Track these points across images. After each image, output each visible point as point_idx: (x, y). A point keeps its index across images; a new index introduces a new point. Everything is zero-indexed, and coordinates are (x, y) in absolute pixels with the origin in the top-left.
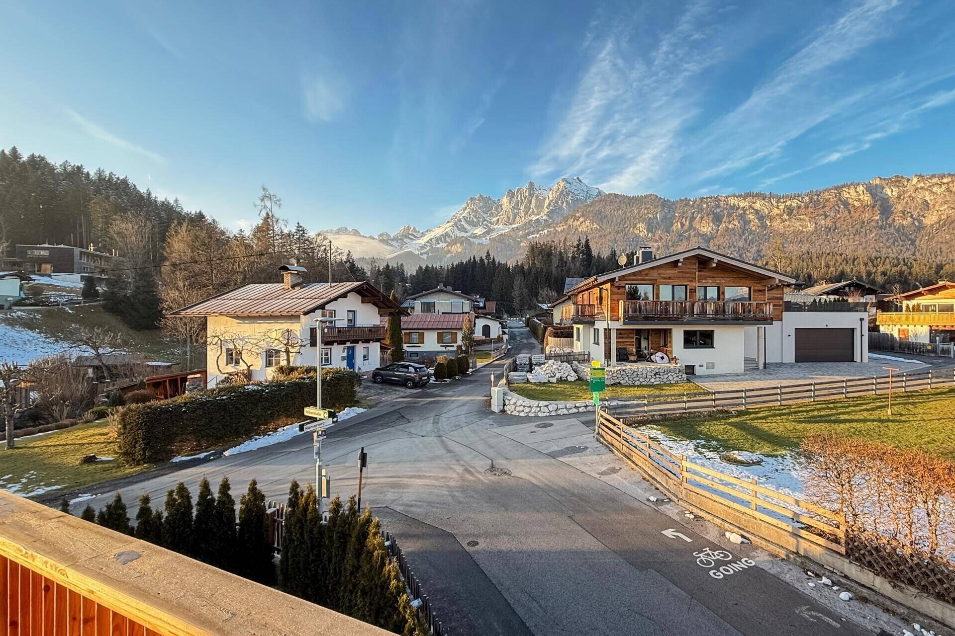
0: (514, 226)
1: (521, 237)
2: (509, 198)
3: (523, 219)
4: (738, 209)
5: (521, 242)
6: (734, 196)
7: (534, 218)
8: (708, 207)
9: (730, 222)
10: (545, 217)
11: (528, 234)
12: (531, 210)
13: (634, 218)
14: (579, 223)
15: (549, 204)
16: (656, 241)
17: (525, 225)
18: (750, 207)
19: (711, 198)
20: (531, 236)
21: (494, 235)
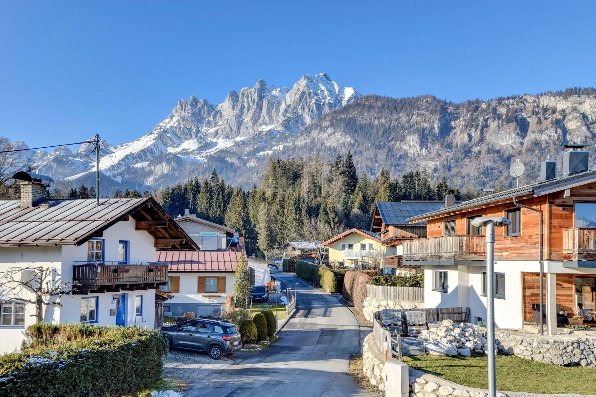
0: (239, 139)
1: (249, 154)
2: (231, 102)
3: (251, 130)
4: (554, 112)
5: (248, 160)
6: (551, 94)
7: (265, 128)
8: (508, 110)
9: (541, 131)
10: (280, 128)
11: (258, 150)
12: (262, 118)
13: (403, 128)
14: (326, 135)
15: (286, 111)
16: (432, 159)
17: (253, 138)
18: (574, 109)
19: (514, 98)
20: (261, 153)
21: (212, 151)
